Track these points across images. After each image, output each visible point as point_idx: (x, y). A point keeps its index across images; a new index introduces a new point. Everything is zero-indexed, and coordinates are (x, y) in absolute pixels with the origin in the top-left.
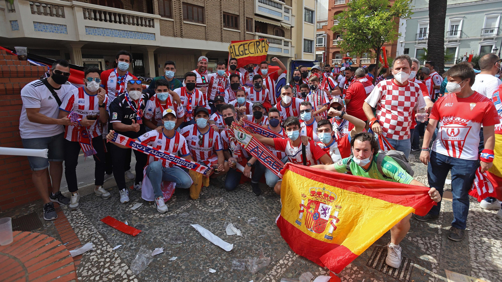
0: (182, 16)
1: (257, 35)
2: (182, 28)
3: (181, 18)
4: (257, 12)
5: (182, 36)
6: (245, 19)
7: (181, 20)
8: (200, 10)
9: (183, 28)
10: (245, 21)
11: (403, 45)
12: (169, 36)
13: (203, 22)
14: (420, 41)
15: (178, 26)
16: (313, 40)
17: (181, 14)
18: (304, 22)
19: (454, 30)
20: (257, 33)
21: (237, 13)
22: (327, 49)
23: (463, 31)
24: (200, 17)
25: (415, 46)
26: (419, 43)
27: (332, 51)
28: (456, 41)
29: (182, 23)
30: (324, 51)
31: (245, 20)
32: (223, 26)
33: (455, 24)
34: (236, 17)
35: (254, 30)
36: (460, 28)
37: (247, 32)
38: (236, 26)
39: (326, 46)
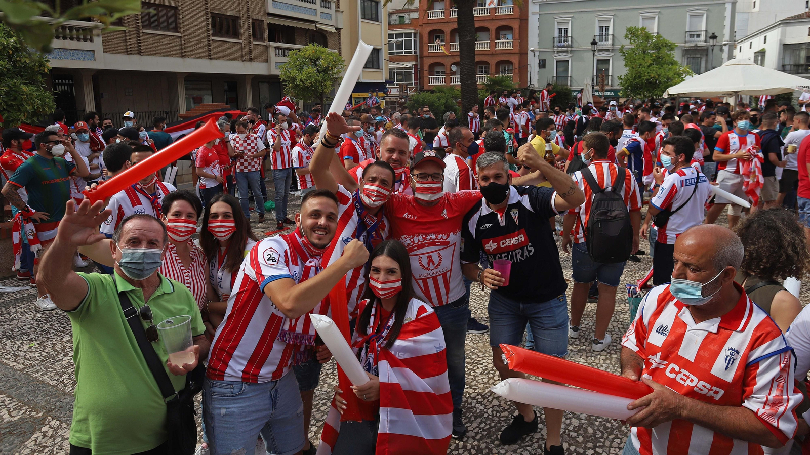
0: (140, 22)
1: (272, 46)
2: (140, 40)
3: (138, 26)
4: (271, 10)
5: (140, 53)
6: (251, 21)
7: (139, 29)
8: (171, 11)
9: (142, 41)
10: (251, 26)
11: (537, 54)
12: (118, 53)
13: (176, 30)
14: (560, 49)
15: (134, 38)
16: (380, 47)
17: (138, 20)
18: (360, 20)
19: (604, 34)
20: (272, 44)
21: (235, 14)
22: (419, 58)
23: (615, 35)
24: (172, 22)
25: (554, 55)
26: (558, 52)
27: (427, 62)
28: (608, 50)
29: (141, 33)
30: (414, 63)
31: (251, 24)
32: (211, 35)
33: (604, 25)
34: (235, 20)
35: (267, 39)
36: (611, 32)
37: (254, 42)
38: (235, 34)
39: (418, 53)
